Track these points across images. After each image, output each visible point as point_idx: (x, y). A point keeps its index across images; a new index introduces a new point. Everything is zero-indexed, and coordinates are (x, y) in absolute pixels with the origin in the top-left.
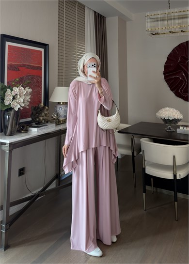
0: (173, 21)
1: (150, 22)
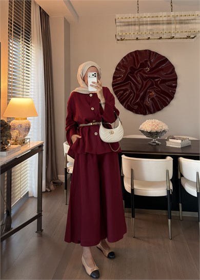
0: (145, 27)
1: (121, 26)
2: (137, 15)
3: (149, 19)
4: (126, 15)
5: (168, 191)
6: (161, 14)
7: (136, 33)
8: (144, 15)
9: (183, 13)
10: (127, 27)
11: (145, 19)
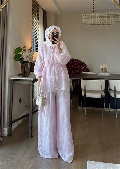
0: (97, 19)
1: (84, 18)
2: (93, 14)
3: (98, 16)
4: (87, 14)
5: (102, 95)
6: (104, 14)
7: (92, 22)
8: (96, 14)
9: (115, 13)
10: (88, 19)
11: (96, 16)
